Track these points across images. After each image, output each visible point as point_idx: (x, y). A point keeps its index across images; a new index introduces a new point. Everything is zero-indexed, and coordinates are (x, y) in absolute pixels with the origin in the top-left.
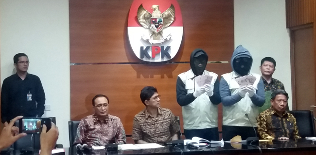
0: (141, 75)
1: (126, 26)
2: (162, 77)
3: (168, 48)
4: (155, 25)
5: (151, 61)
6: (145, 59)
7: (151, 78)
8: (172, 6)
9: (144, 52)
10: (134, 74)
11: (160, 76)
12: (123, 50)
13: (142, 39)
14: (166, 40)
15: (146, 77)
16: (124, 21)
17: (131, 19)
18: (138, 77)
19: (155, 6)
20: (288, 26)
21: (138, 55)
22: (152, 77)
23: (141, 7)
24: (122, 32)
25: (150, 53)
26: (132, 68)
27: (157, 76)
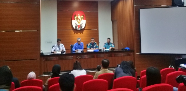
0: (75, 33)
1: (71, 20)
2: (80, 33)
3: (82, 26)
5: (78, 29)
6: (76, 29)
8: (83, 15)
9: (76, 27)
10: (73, 32)
12: (71, 26)
13: (75, 24)
14: (82, 24)
15: (76, 33)
16: (71, 19)
17: (73, 18)
18: (74, 33)
19: (79, 15)
20: (112, 20)
21: (74, 28)
23: (75, 15)
24: (70, 22)
25: (77, 27)
27: (79, 33)
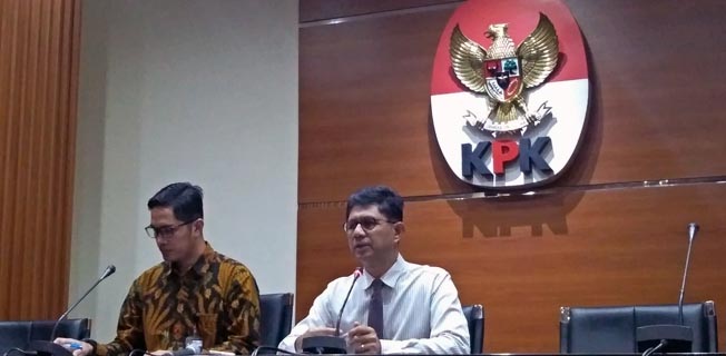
1: (428, 93)
2: (537, 232)
4: (499, 81)
5: (494, 184)
7: (501, 235)
8: (545, 21)
9: (472, 163)
11: (528, 228)
13: (468, 124)
14: (532, 122)
15: (489, 234)
17: (440, 73)
21: (458, 170)
22: (506, 233)
26: (450, 209)
27: (521, 231)
